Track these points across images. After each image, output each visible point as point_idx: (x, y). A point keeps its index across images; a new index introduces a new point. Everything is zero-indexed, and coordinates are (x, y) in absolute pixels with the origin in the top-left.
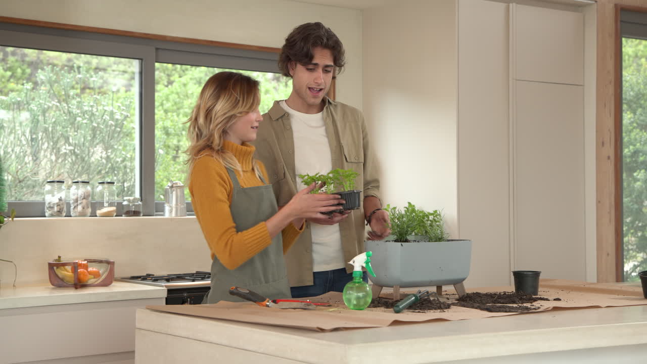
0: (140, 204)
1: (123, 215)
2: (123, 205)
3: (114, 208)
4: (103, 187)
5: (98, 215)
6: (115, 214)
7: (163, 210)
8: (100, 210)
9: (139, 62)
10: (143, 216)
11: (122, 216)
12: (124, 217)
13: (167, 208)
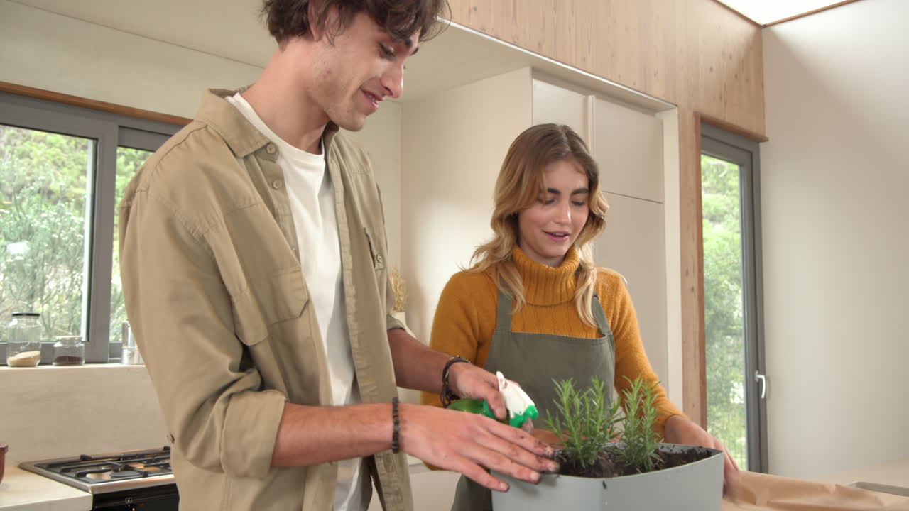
0: (81, 347)
1: (54, 363)
2: (54, 349)
3: (37, 353)
4: (19, 321)
5: (8, 363)
6: (39, 362)
7: (120, 355)
8: (12, 356)
9: (94, 142)
10: (86, 363)
11: (50, 364)
12: (52, 367)
13: (126, 353)
